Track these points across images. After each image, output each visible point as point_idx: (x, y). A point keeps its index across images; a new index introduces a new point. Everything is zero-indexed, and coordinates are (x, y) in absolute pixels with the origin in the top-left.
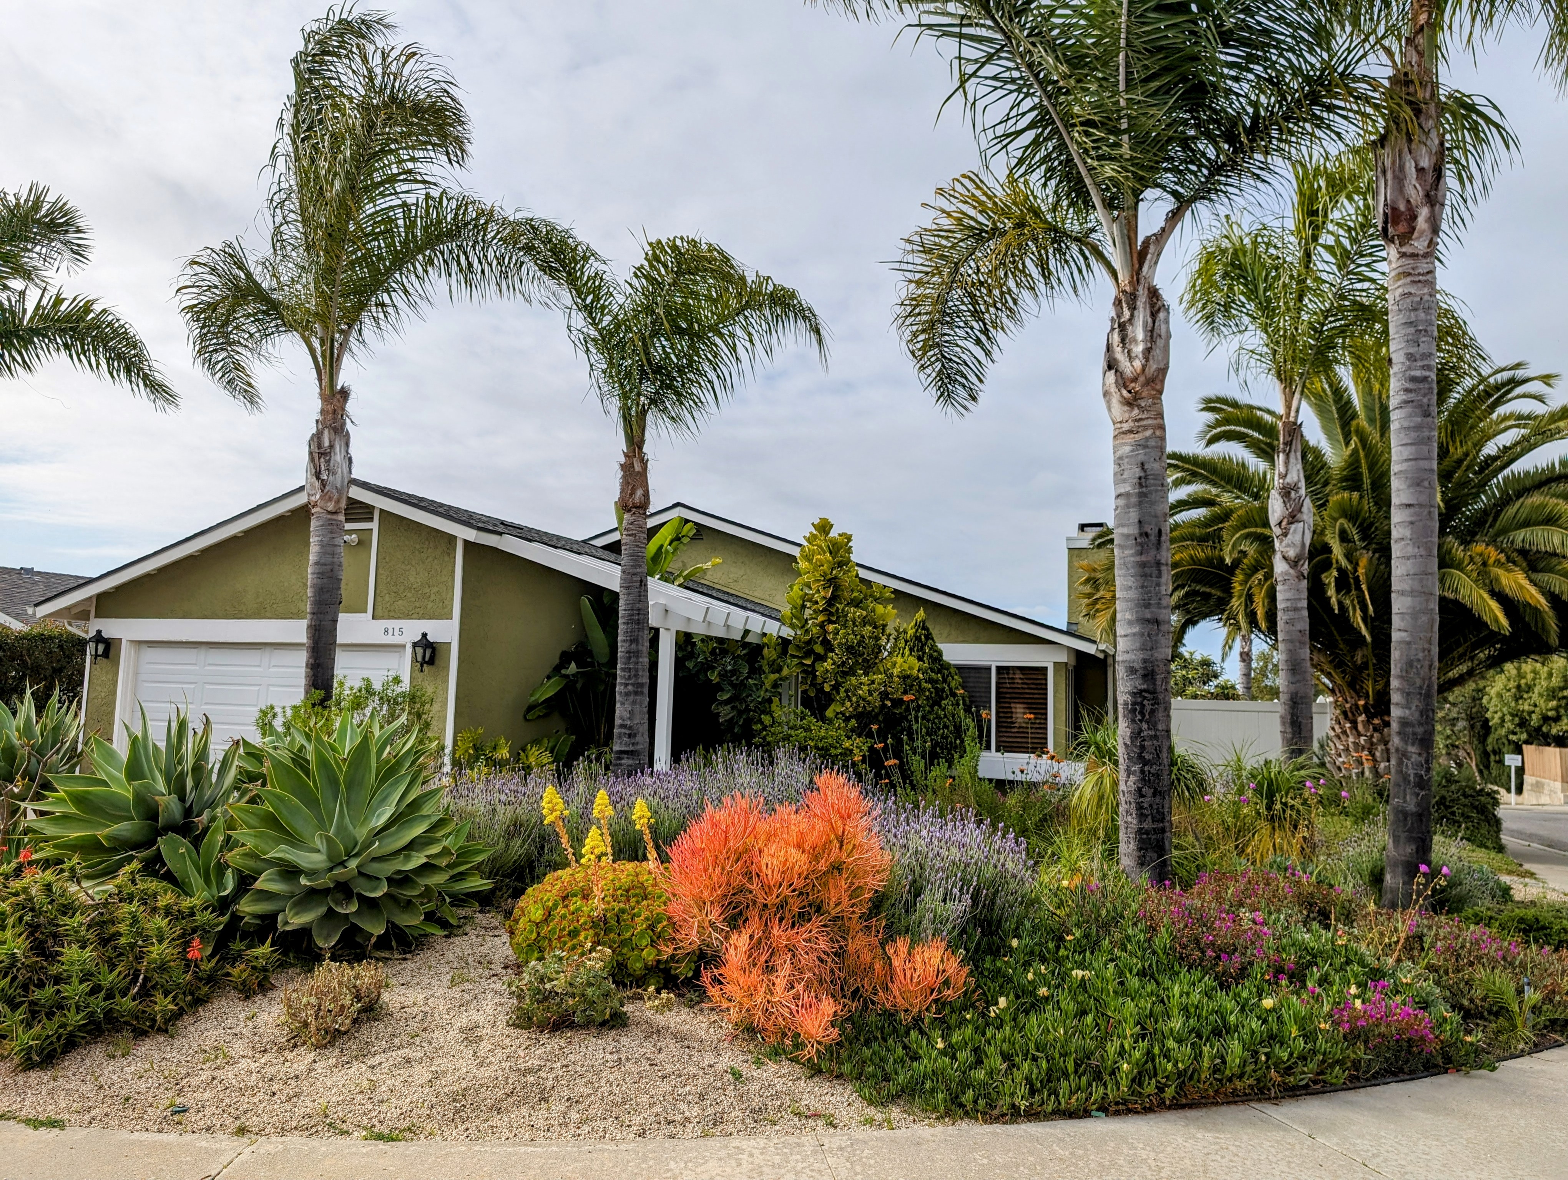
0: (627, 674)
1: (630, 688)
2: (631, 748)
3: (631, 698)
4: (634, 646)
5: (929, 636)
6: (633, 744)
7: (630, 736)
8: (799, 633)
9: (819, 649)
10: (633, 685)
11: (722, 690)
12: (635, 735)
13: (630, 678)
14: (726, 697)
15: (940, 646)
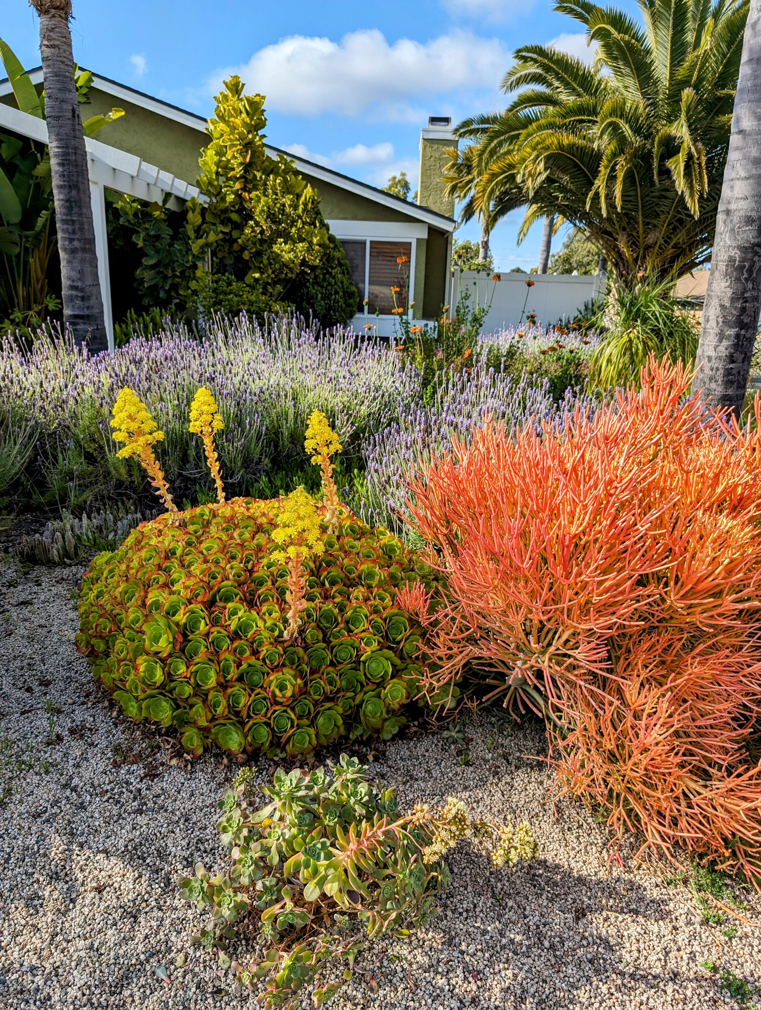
0: (70, 228)
1: (76, 244)
2: (86, 312)
3: (79, 255)
4: (74, 193)
5: (318, 213)
6: (88, 308)
7: (83, 299)
8: (214, 200)
9: (235, 217)
10: (79, 240)
11: (146, 255)
12: (89, 298)
13: (74, 232)
14: (152, 262)
15: (326, 221)
